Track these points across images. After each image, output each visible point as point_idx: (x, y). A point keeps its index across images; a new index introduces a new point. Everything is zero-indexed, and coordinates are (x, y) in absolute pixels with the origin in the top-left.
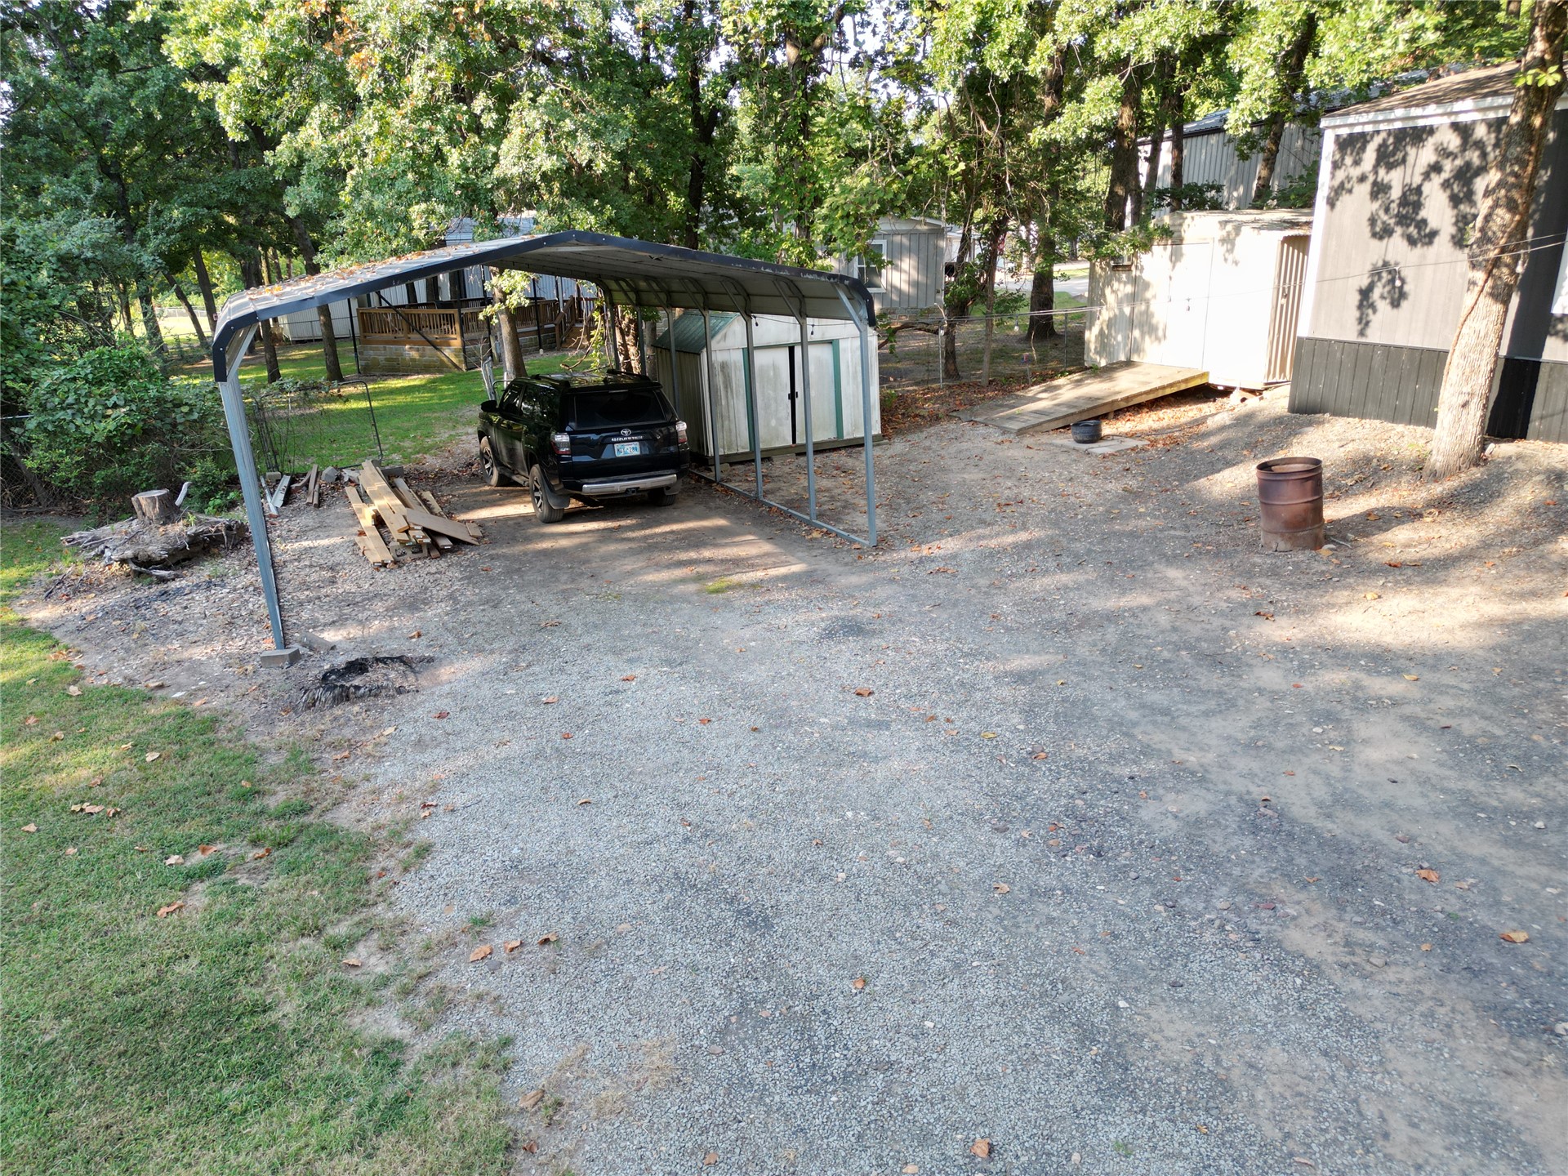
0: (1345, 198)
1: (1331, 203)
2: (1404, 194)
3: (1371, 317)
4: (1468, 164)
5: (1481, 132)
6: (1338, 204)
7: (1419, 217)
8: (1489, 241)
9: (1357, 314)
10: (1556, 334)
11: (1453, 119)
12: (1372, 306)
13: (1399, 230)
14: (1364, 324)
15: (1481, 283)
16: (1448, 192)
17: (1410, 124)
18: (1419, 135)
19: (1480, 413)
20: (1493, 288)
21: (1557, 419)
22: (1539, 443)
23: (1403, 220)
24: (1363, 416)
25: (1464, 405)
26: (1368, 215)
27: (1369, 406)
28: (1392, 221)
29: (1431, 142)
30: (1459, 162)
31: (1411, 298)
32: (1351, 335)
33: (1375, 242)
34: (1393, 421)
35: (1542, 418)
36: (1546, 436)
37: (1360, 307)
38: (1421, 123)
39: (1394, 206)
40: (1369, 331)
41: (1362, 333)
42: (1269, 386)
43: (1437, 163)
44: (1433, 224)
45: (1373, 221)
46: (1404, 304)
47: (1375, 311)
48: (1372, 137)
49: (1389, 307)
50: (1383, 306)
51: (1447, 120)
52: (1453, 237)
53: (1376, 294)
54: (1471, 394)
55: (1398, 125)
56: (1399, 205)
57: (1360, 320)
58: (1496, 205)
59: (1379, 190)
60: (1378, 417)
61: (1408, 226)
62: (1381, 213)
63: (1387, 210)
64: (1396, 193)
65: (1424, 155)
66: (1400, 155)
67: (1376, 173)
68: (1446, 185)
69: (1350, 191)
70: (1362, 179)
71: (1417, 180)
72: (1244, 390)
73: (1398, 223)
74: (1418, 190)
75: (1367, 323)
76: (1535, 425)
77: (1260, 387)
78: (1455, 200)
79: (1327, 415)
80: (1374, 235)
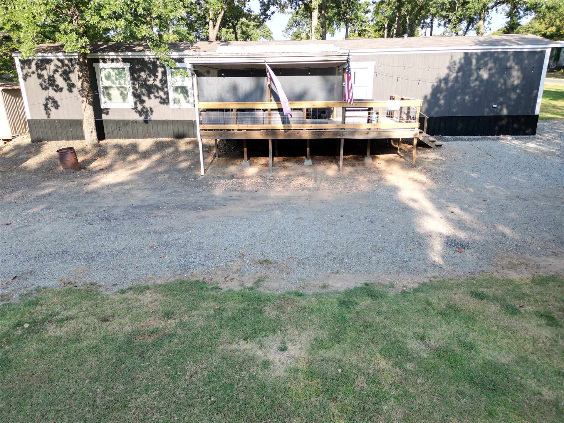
0: (29, 79)
1: (25, 79)
2: (49, 77)
3: (50, 112)
4: (66, 70)
5: (66, 62)
6: (27, 80)
7: (56, 84)
8: (84, 90)
9: (45, 112)
10: (104, 113)
11: (57, 58)
12: (49, 109)
13: (51, 88)
14: (48, 115)
15: (85, 101)
16: (62, 77)
17: (44, 58)
18: (49, 61)
19: (96, 134)
20: (89, 102)
21: (111, 133)
22: (109, 140)
23: (51, 85)
24: (58, 140)
25: (92, 132)
26: (39, 83)
27: (59, 137)
28: (48, 85)
29: (52, 63)
30: (63, 69)
31: (61, 106)
32: (45, 117)
33: (44, 91)
34: (68, 140)
35: (107, 134)
36: (110, 138)
37: (45, 109)
38: (48, 58)
39: (47, 81)
40: (50, 116)
41: (48, 117)
42: (14, 137)
43: (56, 69)
44: (61, 86)
45: (41, 85)
46: (59, 108)
47: (51, 110)
48: (32, 61)
49: (55, 109)
50: (53, 109)
51: (54, 58)
52: (68, 89)
53: (49, 106)
54: (92, 129)
55: (40, 58)
56: (48, 80)
57: (47, 113)
58: (83, 81)
59: (40, 76)
60: (63, 140)
61: (53, 86)
62: (43, 83)
63: (45, 82)
64: (46, 77)
65: (51, 67)
66: (44, 67)
67: (37, 71)
68: (61, 75)
69: (30, 76)
70: (33, 73)
71: (52, 74)
72: (3, 140)
73: (50, 86)
74: (53, 76)
75: (49, 114)
76: (106, 135)
77: (11, 138)
78: (65, 80)
79: (46, 141)
80: (43, 89)
